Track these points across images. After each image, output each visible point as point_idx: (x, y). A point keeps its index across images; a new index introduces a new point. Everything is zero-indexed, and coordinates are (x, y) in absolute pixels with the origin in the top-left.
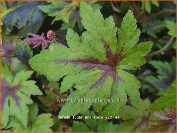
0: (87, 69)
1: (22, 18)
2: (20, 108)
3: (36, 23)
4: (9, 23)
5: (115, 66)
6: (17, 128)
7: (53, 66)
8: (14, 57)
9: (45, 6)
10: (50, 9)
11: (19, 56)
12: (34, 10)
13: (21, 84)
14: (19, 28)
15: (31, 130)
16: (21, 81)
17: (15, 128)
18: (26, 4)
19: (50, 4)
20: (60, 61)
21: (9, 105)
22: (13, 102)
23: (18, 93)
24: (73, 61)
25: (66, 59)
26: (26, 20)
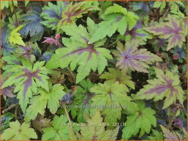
0: (80, 54)
1: (32, 30)
2: (43, 82)
3: (40, 33)
4: (24, 34)
5: (93, 47)
6: (43, 93)
7: (62, 60)
8: (32, 54)
9: (44, 22)
10: (48, 23)
11: (34, 53)
12: (38, 24)
13: (39, 69)
14: (31, 36)
15: (51, 94)
16: (38, 68)
17: (42, 94)
18: (32, 21)
19: (47, 20)
20: (65, 56)
21: (35, 82)
22: (37, 80)
23: (39, 75)
24: (71, 53)
25: (67, 53)
26: (35, 31)
